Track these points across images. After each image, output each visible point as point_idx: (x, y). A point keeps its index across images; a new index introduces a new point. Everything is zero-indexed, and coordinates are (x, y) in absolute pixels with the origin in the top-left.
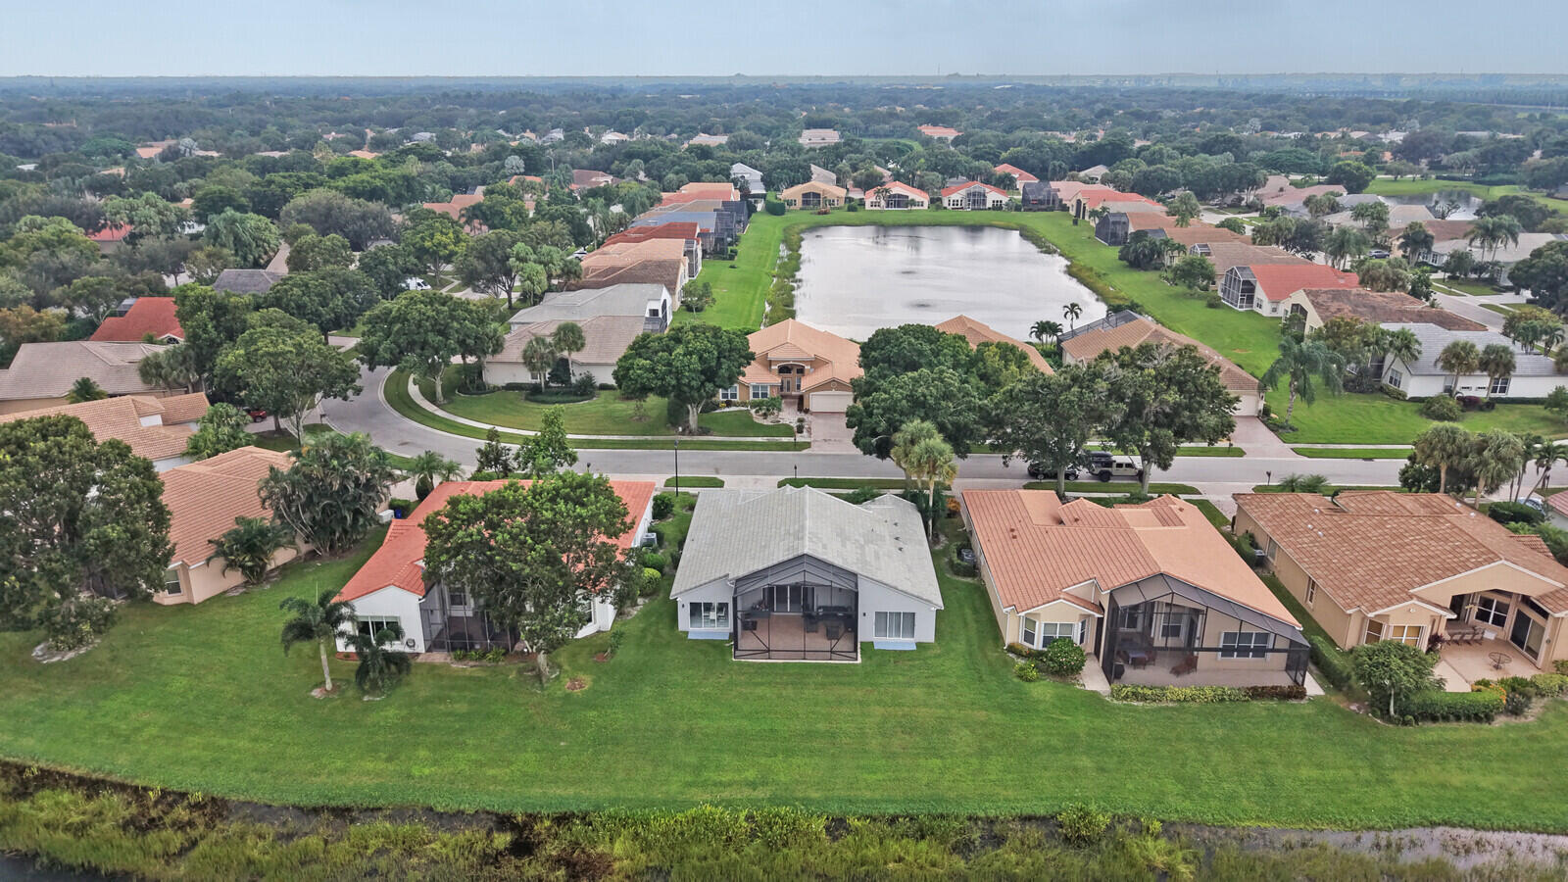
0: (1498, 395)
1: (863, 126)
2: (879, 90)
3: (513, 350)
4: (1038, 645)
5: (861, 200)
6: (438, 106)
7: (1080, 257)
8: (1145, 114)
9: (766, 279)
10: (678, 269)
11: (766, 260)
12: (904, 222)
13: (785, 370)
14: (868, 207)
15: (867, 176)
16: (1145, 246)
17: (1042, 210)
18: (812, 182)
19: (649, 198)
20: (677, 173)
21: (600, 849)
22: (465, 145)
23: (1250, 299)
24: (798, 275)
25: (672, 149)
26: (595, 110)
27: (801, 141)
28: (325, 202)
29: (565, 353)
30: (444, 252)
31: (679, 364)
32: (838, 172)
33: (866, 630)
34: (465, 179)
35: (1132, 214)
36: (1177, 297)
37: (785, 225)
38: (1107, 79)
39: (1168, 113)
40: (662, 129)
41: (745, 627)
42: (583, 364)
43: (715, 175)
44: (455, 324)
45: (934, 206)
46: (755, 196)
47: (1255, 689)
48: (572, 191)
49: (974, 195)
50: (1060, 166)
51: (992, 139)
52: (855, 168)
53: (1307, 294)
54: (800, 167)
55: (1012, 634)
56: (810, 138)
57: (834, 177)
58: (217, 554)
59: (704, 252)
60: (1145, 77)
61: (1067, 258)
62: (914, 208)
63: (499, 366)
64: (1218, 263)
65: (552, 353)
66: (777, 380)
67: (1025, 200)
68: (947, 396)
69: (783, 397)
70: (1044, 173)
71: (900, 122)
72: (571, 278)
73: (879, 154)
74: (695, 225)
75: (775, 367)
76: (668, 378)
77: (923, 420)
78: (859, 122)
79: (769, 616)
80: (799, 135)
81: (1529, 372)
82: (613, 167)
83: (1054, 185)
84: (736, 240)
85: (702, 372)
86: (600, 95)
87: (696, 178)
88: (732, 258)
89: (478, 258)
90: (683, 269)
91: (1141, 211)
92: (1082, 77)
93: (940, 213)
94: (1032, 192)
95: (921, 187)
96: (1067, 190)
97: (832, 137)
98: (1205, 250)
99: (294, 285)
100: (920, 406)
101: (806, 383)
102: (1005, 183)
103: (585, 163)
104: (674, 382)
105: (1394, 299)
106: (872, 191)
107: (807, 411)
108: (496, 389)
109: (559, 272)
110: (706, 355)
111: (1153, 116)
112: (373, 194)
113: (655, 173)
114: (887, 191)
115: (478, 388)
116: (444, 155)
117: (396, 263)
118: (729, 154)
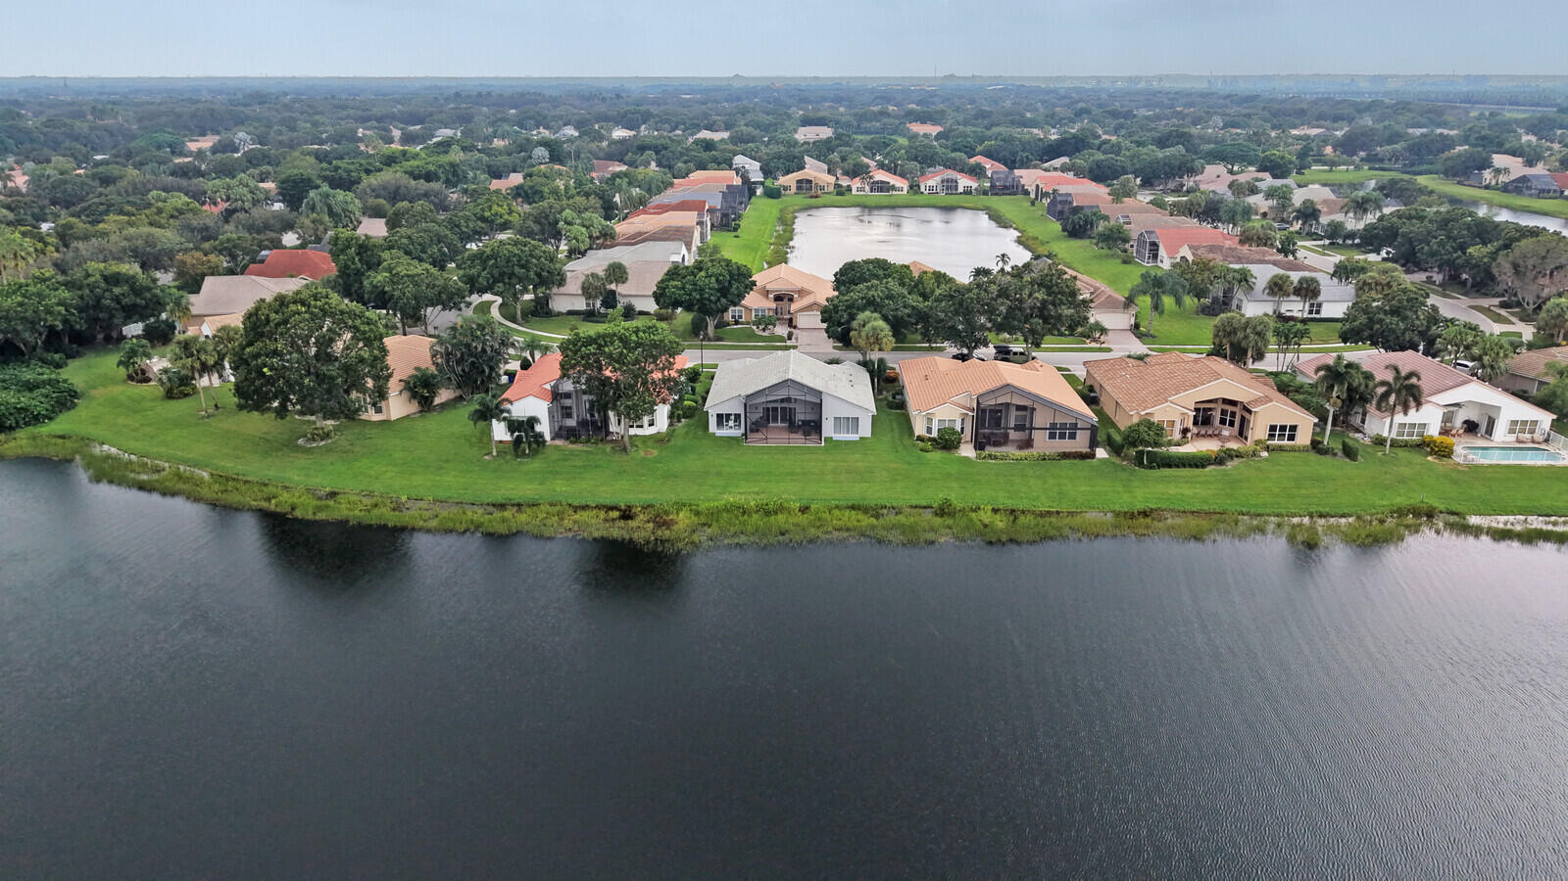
0: (1314, 316)
1: (855, 124)
2: (873, 91)
3: (573, 286)
4: (935, 434)
5: (849, 186)
6: (452, 106)
7: (1030, 230)
8: (1121, 113)
9: (765, 246)
10: (693, 233)
11: (764, 233)
12: (885, 204)
13: (778, 298)
14: (854, 192)
15: (855, 165)
16: (1080, 218)
17: (1007, 194)
18: (805, 170)
19: (663, 182)
20: (685, 162)
21: (671, 517)
22: (489, 139)
23: (1155, 256)
24: (791, 244)
25: (679, 143)
26: (602, 108)
27: (796, 136)
28: (394, 182)
29: (613, 287)
30: (500, 221)
31: (701, 284)
32: (829, 163)
33: (828, 429)
34: (499, 167)
35: (1077, 194)
36: (1100, 258)
37: (781, 207)
38: (1099, 80)
39: (1143, 112)
40: (666, 126)
41: (752, 431)
42: (625, 296)
43: (719, 164)
44: (534, 260)
45: (911, 191)
46: (754, 183)
47: (1064, 453)
48: (593, 178)
49: (948, 182)
50: (1027, 157)
51: (971, 134)
52: (843, 159)
53: (1190, 248)
54: (795, 157)
55: (919, 429)
56: (805, 134)
57: (826, 167)
58: (405, 389)
59: (712, 225)
60: (1137, 77)
61: (1019, 232)
62: (894, 192)
63: (561, 297)
64: (1134, 230)
65: (604, 284)
66: (773, 305)
67: (993, 186)
68: (890, 297)
69: (779, 319)
70: (1012, 164)
71: (891, 120)
72: (607, 239)
73: (866, 147)
74: (705, 202)
75: (771, 296)
76: (694, 294)
77: (872, 312)
78: (852, 119)
79: (766, 427)
80: (796, 131)
81: (1337, 298)
82: (627, 158)
83: (1017, 172)
84: (739, 217)
85: (718, 290)
86: (605, 95)
87: (702, 167)
88: (735, 230)
89: (535, 222)
90: (697, 235)
91: (1087, 192)
92: (1076, 78)
93: (918, 197)
94: (999, 179)
95: (903, 175)
96: (1029, 177)
97: (825, 133)
98: (1127, 220)
99: (402, 237)
100: (871, 304)
101: (794, 307)
102: (977, 172)
103: (602, 154)
104: (698, 297)
105: (1257, 252)
106: (858, 178)
107: (795, 327)
108: (559, 314)
109: (598, 234)
110: (721, 278)
111: (1129, 115)
112: (429, 177)
113: (665, 162)
114: (871, 178)
115: (547, 313)
116: (475, 147)
117: (467, 227)
118: (731, 147)
